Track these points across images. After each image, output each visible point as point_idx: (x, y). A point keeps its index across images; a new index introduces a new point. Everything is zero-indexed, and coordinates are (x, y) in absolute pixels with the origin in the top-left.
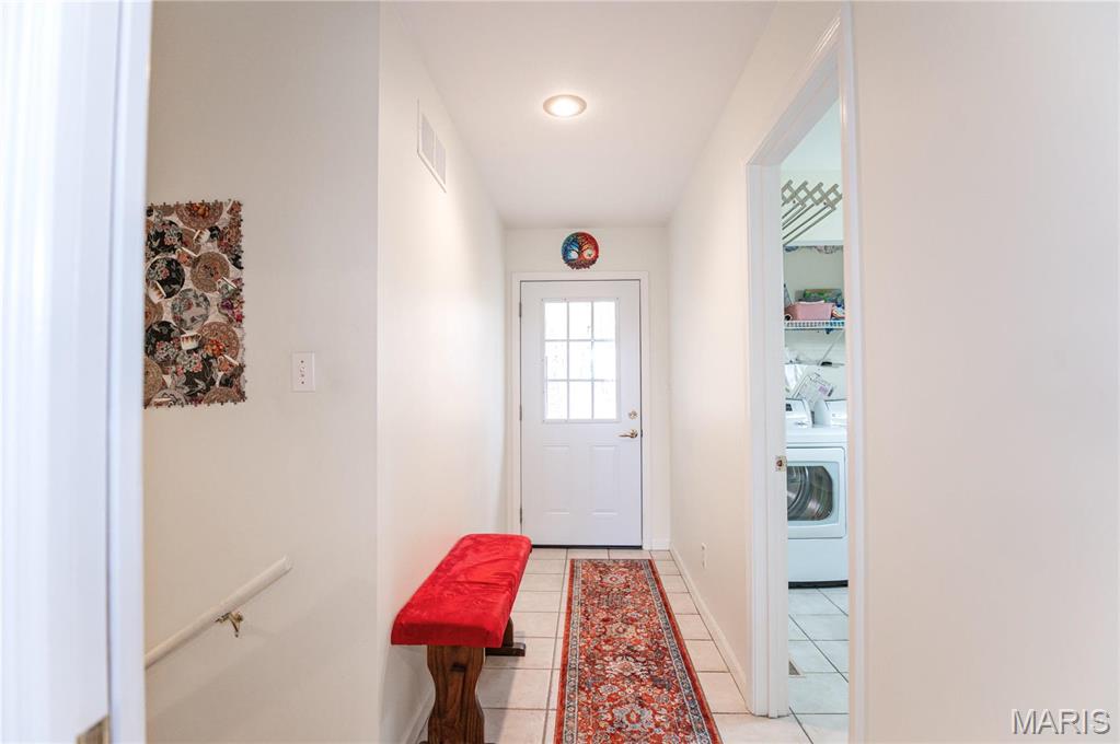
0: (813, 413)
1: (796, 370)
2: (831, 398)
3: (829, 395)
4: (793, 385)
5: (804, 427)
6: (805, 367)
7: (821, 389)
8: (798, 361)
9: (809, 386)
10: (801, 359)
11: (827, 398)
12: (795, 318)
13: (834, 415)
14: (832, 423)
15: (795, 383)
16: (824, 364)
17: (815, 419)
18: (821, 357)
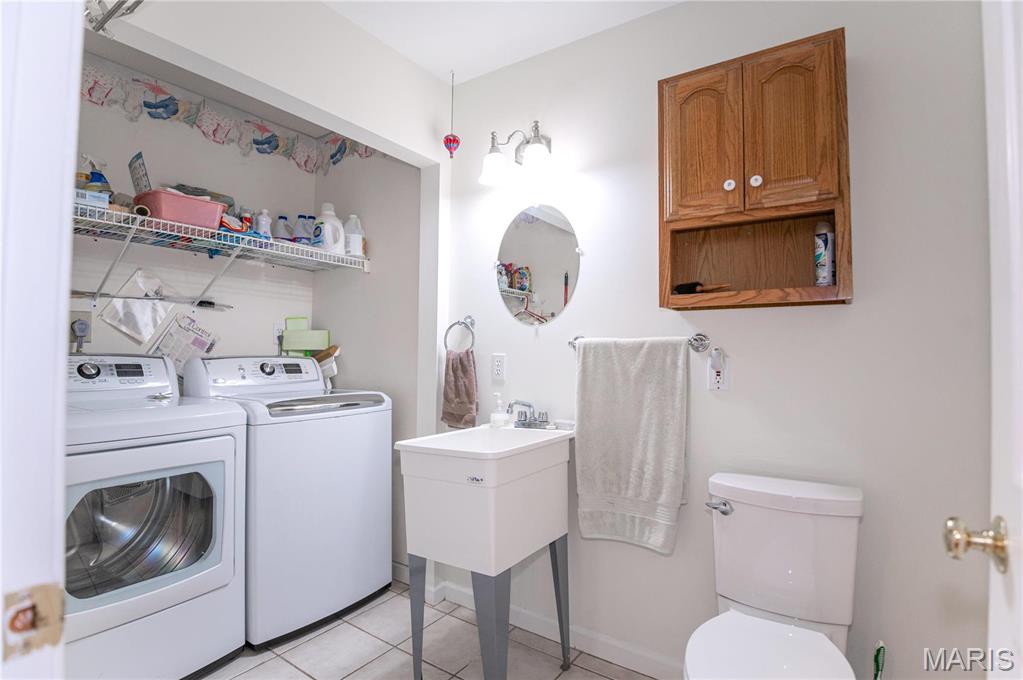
0: (181, 378)
1: (154, 310)
2: (211, 355)
3: (209, 350)
4: (147, 333)
5: (165, 402)
6: (172, 305)
7: (197, 342)
8: (159, 296)
9: (175, 337)
10: (165, 293)
11: (206, 355)
12: (156, 213)
13: (215, 381)
14: (213, 393)
15: (152, 331)
16: (202, 304)
17: (185, 389)
18: (197, 293)
